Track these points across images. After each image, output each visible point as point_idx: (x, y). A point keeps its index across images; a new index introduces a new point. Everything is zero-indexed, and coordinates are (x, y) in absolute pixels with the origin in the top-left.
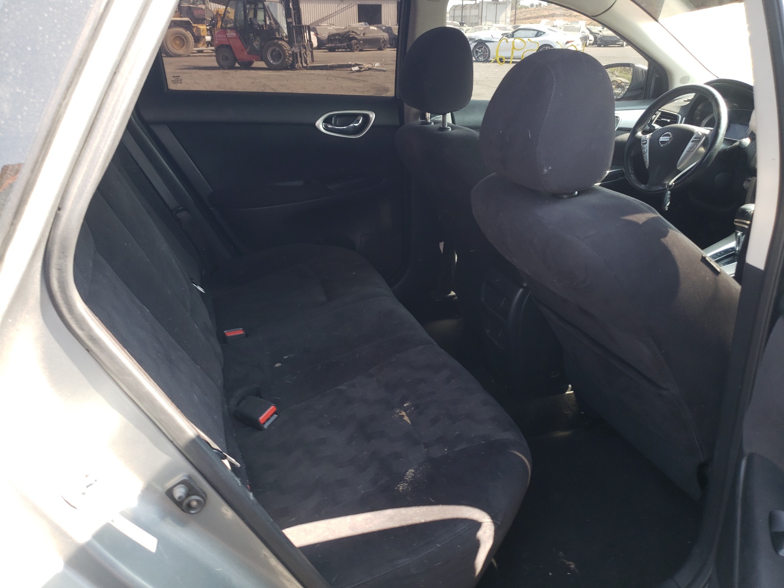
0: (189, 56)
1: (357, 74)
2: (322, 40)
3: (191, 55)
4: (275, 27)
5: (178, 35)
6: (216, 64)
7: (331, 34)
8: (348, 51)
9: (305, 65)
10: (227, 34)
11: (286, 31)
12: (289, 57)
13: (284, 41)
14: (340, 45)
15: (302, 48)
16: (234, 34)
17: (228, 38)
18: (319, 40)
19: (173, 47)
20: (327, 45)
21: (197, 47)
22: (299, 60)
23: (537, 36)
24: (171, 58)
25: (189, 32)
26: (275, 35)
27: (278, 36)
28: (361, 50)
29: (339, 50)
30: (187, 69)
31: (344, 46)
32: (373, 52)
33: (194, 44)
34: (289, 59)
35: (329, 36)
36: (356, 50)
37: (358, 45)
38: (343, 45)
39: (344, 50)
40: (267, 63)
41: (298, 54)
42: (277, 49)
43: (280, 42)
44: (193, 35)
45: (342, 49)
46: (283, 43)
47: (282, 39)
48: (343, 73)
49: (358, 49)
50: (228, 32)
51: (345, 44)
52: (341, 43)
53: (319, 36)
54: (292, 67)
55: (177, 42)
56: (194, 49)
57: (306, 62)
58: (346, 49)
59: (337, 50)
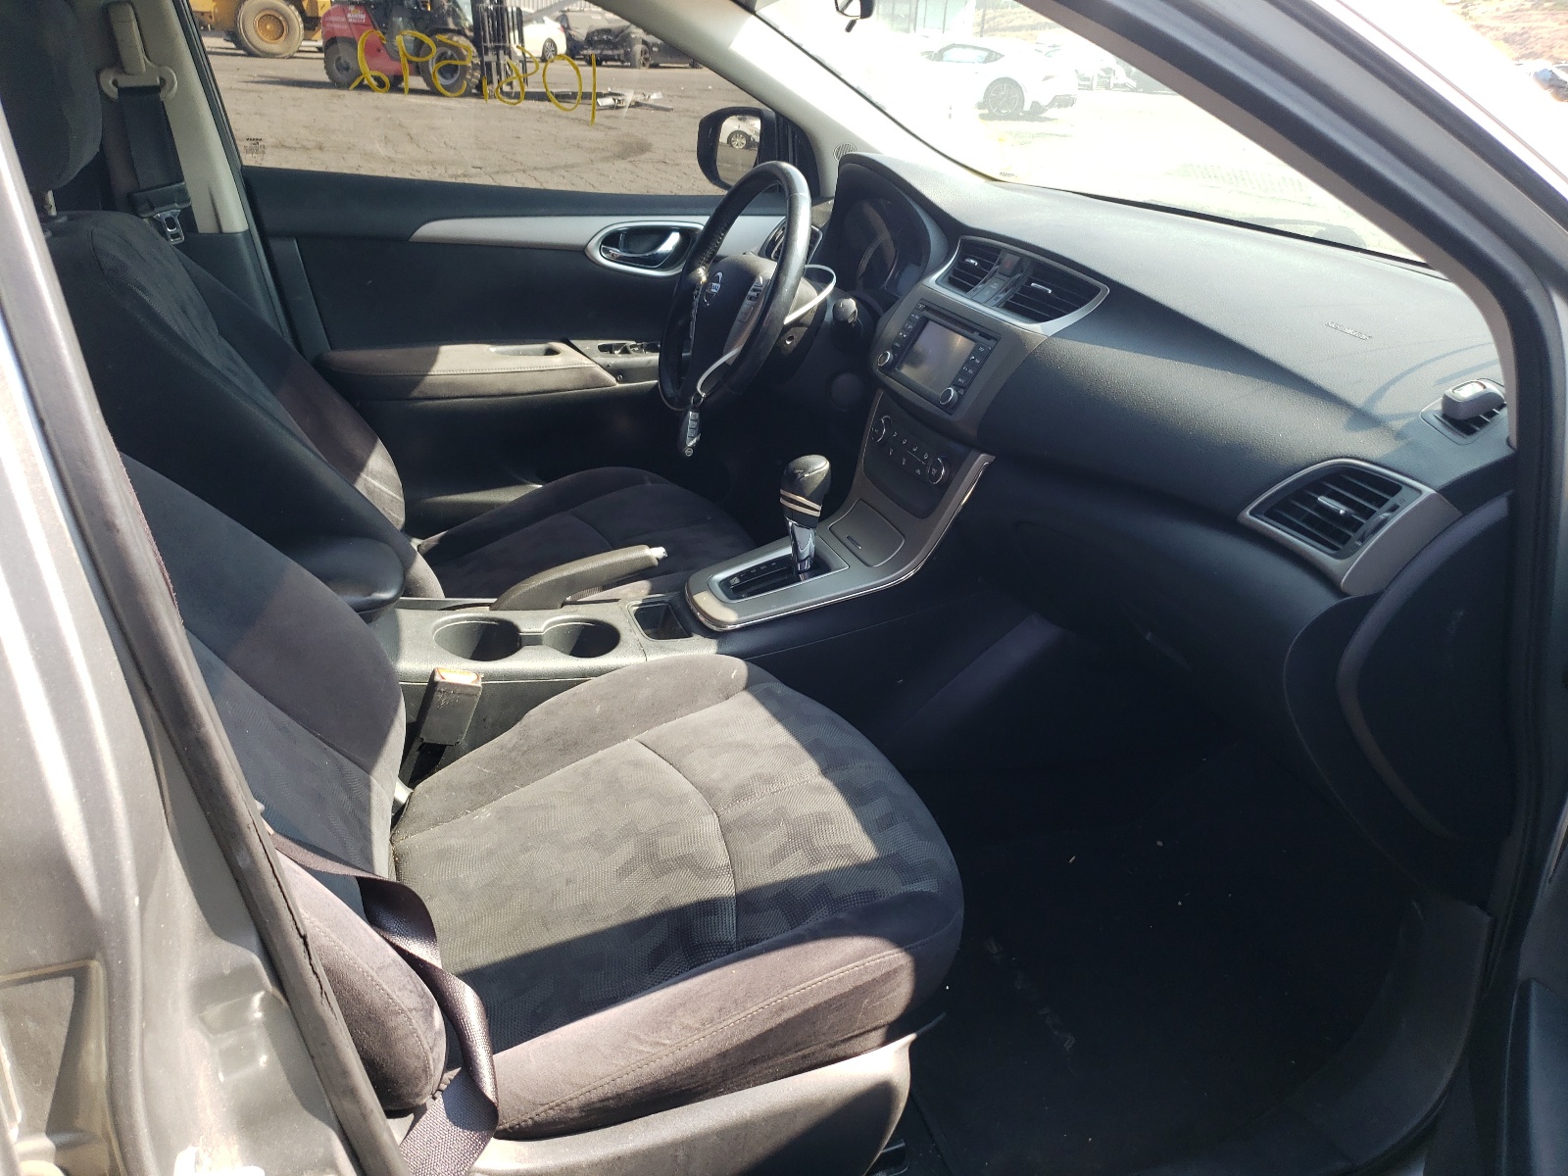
0: (291, 57)
1: (608, 112)
2: (579, 42)
3: (296, 55)
4: (446, 7)
5: (268, 12)
6: (325, 78)
7: (593, 29)
8: (627, 67)
9: (506, 88)
10: (349, 15)
11: (470, 18)
12: (474, 69)
13: (466, 36)
14: (610, 53)
15: (501, 52)
16: (363, 17)
17: (349, 24)
18: (570, 39)
19: (261, 38)
20: (585, 52)
21: (309, 40)
22: (495, 78)
23: (987, 60)
24: (255, 59)
25: (293, 8)
26: (446, 24)
27: (452, 26)
28: (655, 66)
29: (609, 63)
30: (263, 82)
31: (619, 55)
32: (677, 70)
33: (302, 32)
34: (472, 75)
35: (588, 35)
36: (644, 65)
37: (648, 55)
38: (616, 52)
39: (619, 63)
40: (428, 81)
41: (494, 65)
42: (449, 53)
43: (455, 38)
44: (302, 12)
45: (615, 60)
46: (462, 42)
47: (460, 32)
48: (582, 110)
49: (648, 65)
50: (350, 12)
51: (622, 51)
52: (612, 49)
53: (572, 33)
54: (479, 92)
55: (268, 27)
56: (304, 43)
57: (510, 84)
58: (623, 62)
59: (604, 63)
